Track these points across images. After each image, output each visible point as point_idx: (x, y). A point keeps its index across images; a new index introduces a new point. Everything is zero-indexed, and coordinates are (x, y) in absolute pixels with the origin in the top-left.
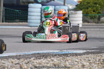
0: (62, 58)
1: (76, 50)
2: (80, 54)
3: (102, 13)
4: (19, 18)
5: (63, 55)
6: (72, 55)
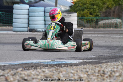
0: (54, 69)
1: (70, 59)
4: (2, 21)
5: (55, 66)
6: (67, 65)
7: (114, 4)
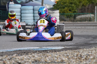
0: (42, 54)
1: (54, 46)
2: (59, 51)
3: (77, 13)
5: (43, 52)
6: (52, 51)
7: (88, 3)
